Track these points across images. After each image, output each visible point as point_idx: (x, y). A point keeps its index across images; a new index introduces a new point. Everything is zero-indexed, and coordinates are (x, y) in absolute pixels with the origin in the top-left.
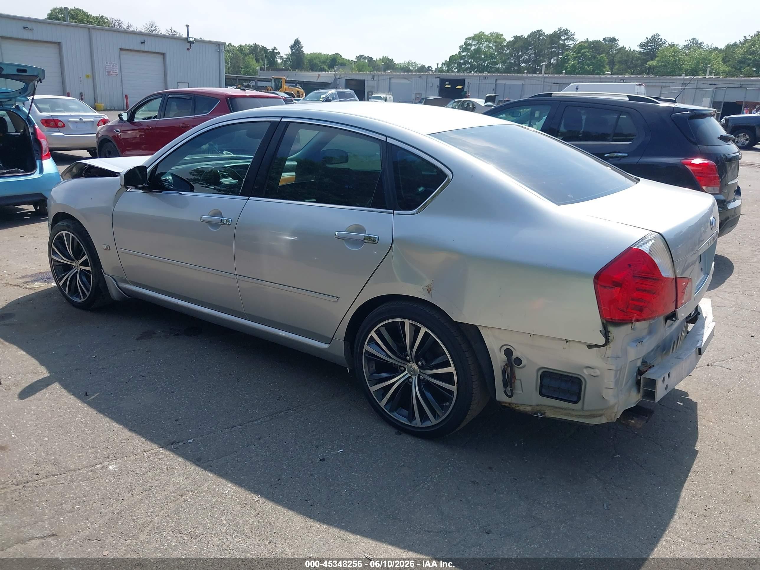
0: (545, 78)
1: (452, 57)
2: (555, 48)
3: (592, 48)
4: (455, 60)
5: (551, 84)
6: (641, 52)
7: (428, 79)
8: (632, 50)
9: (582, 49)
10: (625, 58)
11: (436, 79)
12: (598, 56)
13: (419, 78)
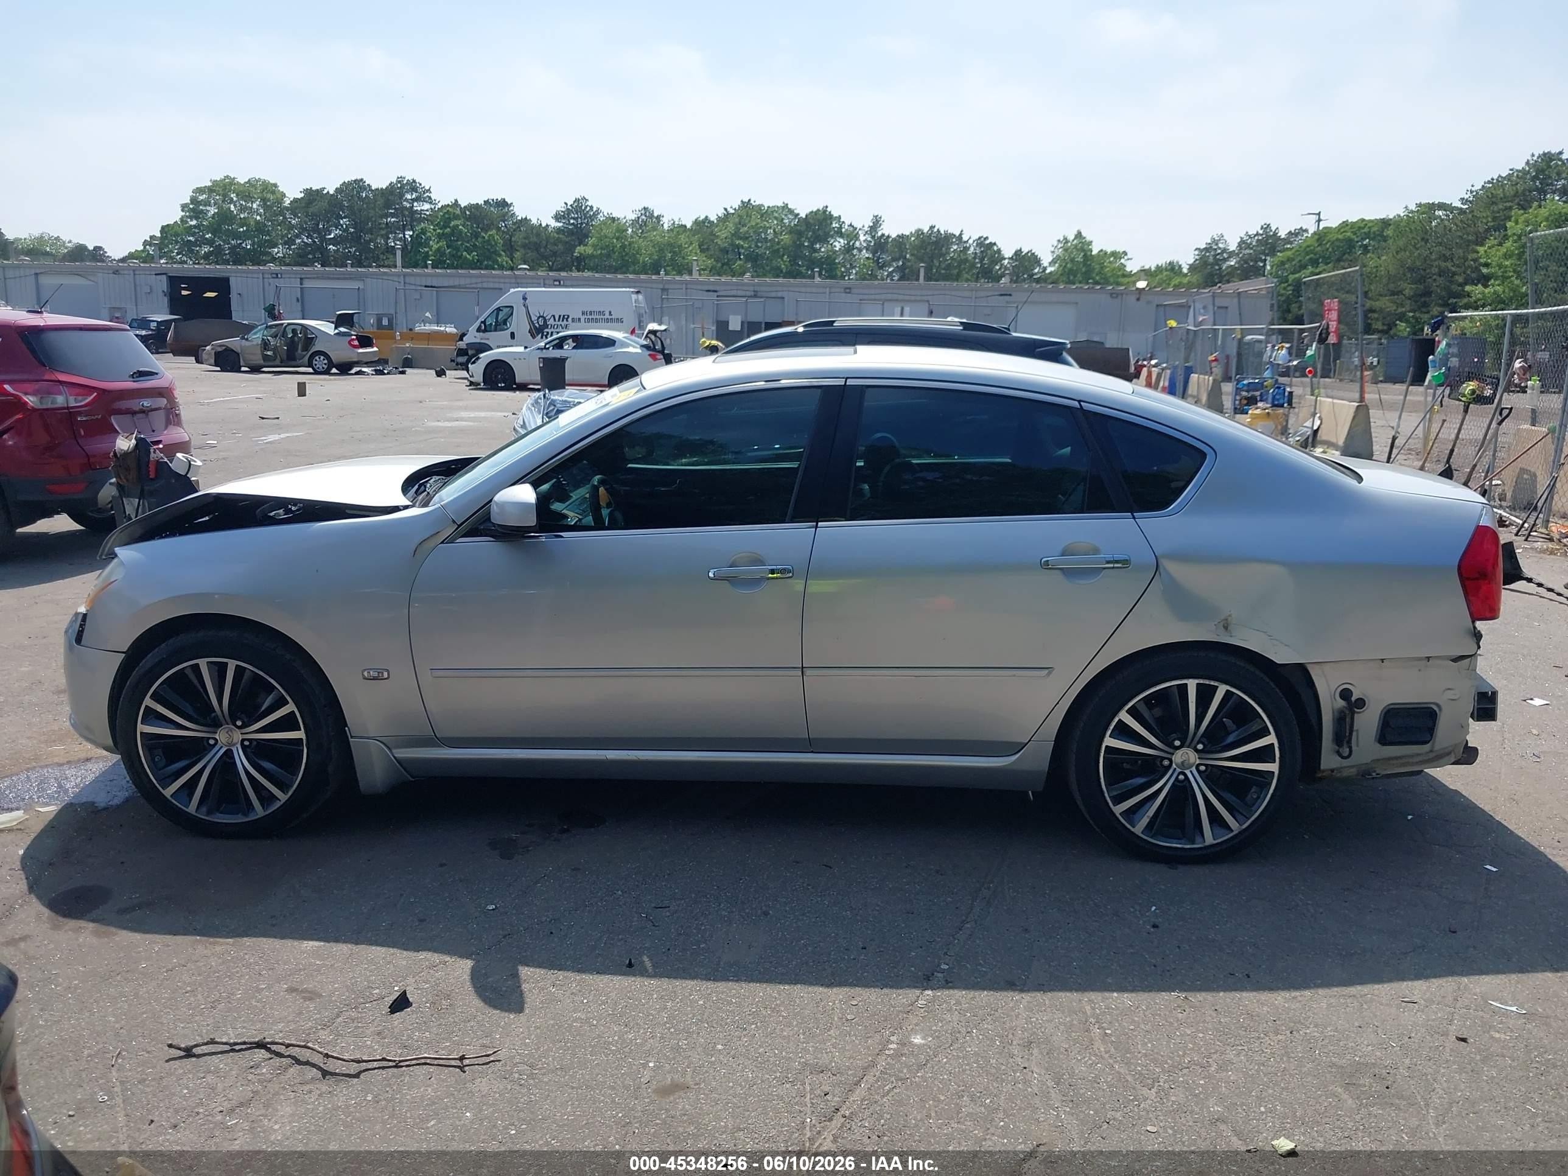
0: (405, 275)
1: (166, 230)
2: (392, 215)
3: (469, 219)
4: (177, 235)
5: (419, 288)
6: (559, 229)
7: (137, 276)
8: (544, 225)
9: (450, 219)
10: (534, 239)
11: (159, 277)
12: (483, 234)
13: (114, 273)
